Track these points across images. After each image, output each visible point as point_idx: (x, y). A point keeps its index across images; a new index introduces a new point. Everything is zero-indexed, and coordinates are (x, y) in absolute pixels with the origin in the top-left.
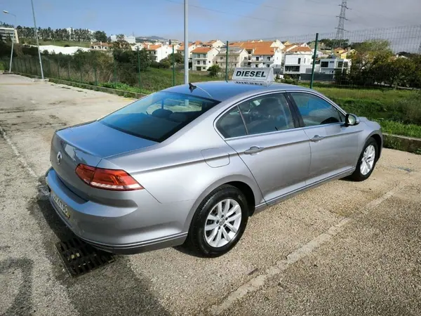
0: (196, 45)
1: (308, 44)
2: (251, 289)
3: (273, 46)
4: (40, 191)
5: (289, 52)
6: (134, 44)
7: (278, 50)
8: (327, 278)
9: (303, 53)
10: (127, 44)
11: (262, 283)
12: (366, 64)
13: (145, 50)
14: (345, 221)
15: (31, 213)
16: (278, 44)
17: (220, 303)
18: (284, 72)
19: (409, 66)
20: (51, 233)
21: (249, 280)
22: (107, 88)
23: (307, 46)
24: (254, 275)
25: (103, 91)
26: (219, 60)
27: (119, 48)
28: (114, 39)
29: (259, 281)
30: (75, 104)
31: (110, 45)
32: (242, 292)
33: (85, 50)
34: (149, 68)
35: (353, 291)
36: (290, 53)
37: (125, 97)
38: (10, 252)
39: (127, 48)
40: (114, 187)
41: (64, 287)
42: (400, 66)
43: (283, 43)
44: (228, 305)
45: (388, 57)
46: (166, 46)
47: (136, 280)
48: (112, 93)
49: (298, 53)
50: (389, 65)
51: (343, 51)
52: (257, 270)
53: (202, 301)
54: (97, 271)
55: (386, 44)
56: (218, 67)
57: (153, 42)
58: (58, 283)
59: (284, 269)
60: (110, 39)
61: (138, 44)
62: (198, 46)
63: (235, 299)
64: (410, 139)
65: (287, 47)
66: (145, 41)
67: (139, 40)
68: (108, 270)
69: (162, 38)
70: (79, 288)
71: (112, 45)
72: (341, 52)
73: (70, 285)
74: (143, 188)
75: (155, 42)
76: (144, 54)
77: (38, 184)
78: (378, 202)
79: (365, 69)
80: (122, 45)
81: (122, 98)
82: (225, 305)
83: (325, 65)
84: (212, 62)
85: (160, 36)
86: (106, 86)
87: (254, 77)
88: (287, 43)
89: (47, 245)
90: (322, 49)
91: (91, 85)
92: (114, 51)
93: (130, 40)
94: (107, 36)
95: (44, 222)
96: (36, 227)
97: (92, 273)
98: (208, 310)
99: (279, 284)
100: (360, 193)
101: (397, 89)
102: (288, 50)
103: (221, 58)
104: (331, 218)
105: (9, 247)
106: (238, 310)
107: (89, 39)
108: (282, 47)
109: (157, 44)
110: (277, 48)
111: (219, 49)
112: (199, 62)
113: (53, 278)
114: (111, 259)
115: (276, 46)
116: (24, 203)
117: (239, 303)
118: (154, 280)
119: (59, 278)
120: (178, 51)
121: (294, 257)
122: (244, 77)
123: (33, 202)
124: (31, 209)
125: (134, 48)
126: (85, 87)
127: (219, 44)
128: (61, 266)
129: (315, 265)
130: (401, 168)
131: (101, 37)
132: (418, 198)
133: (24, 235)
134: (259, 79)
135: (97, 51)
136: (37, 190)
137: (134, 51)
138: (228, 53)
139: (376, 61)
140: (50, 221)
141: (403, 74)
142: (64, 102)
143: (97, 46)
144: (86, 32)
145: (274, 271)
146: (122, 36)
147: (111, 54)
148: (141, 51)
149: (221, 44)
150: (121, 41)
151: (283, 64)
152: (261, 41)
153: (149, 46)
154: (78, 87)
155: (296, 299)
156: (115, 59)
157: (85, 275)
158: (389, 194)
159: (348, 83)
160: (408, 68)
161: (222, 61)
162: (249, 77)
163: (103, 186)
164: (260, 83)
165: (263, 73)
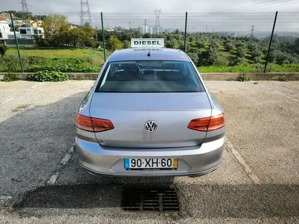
11: (237, 152)
12: (55, 31)
21: (233, 154)
32: (240, 159)
44: (247, 166)
45: (68, 27)
50: (70, 32)
55: (64, 17)
63: (244, 163)
73: (190, 215)
79: (56, 35)
83: (23, 32)
87: (151, 45)
97: (182, 202)
98: (247, 172)
99: (241, 148)
101: (80, 48)
106: (252, 165)
117: (247, 163)
122: (142, 45)
128: (160, 215)
134: (156, 46)
139: (61, 30)
141: (80, 39)
159: (47, 46)
162: (147, 45)
164: (157, 49)
165: (158, 42)
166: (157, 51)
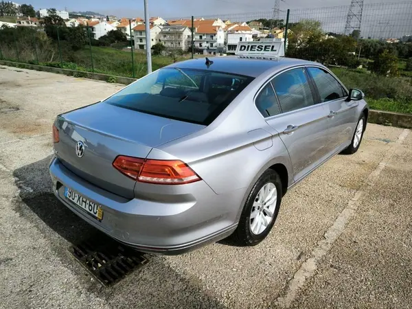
0: (137, 22)
1: (248, 23)
2: (308, 275)
3: (214, 24)
4: (20, 187)
5: (230, 31)
6: (68, 20)
7: (220, 28)
8: (373, 255)
9: (243, 32)
10: (61, 20)
11: (314, 267)
12: (301, 43)
13: (81, 26)
14: (358, 195)
15: (22, 215)
16: (218, 23)
17: (283, 293)
18: (228, 52)
19: (338, 46)
20: (56, 236)
21: (301, 266)
22: (51, 68)
23: (246, 25)
24: (303, 259)
25: (48, 71)
26: (162, 38)
27: (52, 23)
28: (44, 13)
29: (311, 265)
30: (19, 86)
31: (40, 20)
32: (300, 280)
33: (11, 25)
34: (87, 47)
35: (402, 264)
36: (232, 32)
37: (75, 76)
38: (15, 265)
39: (61, 24)
40: (169, 180)
41: (102, 300)
42: (330, 46)
43: (224, 22)
44: (294, 295)
45: (320, 36)
46: (104, 23)
47: (182, 280)
48: (58, 73)
49: (239, 32)
50: (321, 44)
51: (279, 31)
52: (302, 253)
53: (265, 295)
54: (132, 276)
55: (318, 24)
56: (162, 45)
57: (89, 18)
58: (92, 295)
59: (328, 249)
60: (39, 14)
61: (73, 20)
62: (139, 23)
63: (297, 288)
64: (379, 112)
65: (229, 26)
66: (80, 16)
67: (72, 16)
68: (146, 273)
69: (98, 14)
70: (122, 299)
71: (43, 20)
72: (278, 31)
73: (108, 297)
74: (200, 179)
75: (91, 18)
76: (81, 30)
77: (14, 179)
78: (377, 173)
79: (301, 48)
80: (55, 21)
81: (72, 78)
82: (291, 296)
84: (154, 40)
85: (95, 12)
86: (51, 65)
87: (262, 52)
88: (229, 22)
89: (59, 252)
90: (260, 29)
91: (32, 65)
92: (45, 27)
93: (64, 15)
94: (36, 10)
95: (43, 225)
96: (35, 230)
97: (127, 278)
98: (276, 303)
99: (332, 266)
100: (357, 166)
102: (229, 29)
103: (165, 36)
104: (345, 193)
105: (11, 259)
106: (306, 300)
107: (15, 13)
108: (224, 25)
109: (93, 20)
110: (219, 27)
111: (162, 27)
112: (141, 40)
113: (84, 291)
114: (142, 260)
115: (218, 25)
116: (7, 204)
117: (303, 292)
118: (203, 277)
119: (91, 289)
120: (117, 28)
121: (331, 236)
122: (249, 52)
123: (17, 201)
124: (18, 209)
125: (68, 24)
126: (23, 67)
127: (160, 21)
128: (87, 275)
129: (355, 242)
130: (380, 140)
131: (28, 11)
132: (408, 167)
133: (24, 242)
134: (268, 54)
135: (26, 27)
136: (16, 187)
137: (69, 28)
138: (171, 30)
139: (310, 40)
140: (49, 222)
141: (333, 53)
142: (5, 83)
143: (25, 22)
144: (9, 5)
145: (319, 253)
146: (54, 10)
147: (42, 30)
148: (78, 28)
149: (163, 22)
150: (54, 16)
151: (225, 43)
152: (203, 19)
153: (85, 21)
154: (15, 66)
155: (354, 279)
156: (48, 35)
157: (121, 282)
158: (382, 165)
160: (336, 46)
161: (165, 39)
162: (256, 52)
163: (155, 179)
164: (269, 57)
165: (273, 47)
166: (270, 61)
